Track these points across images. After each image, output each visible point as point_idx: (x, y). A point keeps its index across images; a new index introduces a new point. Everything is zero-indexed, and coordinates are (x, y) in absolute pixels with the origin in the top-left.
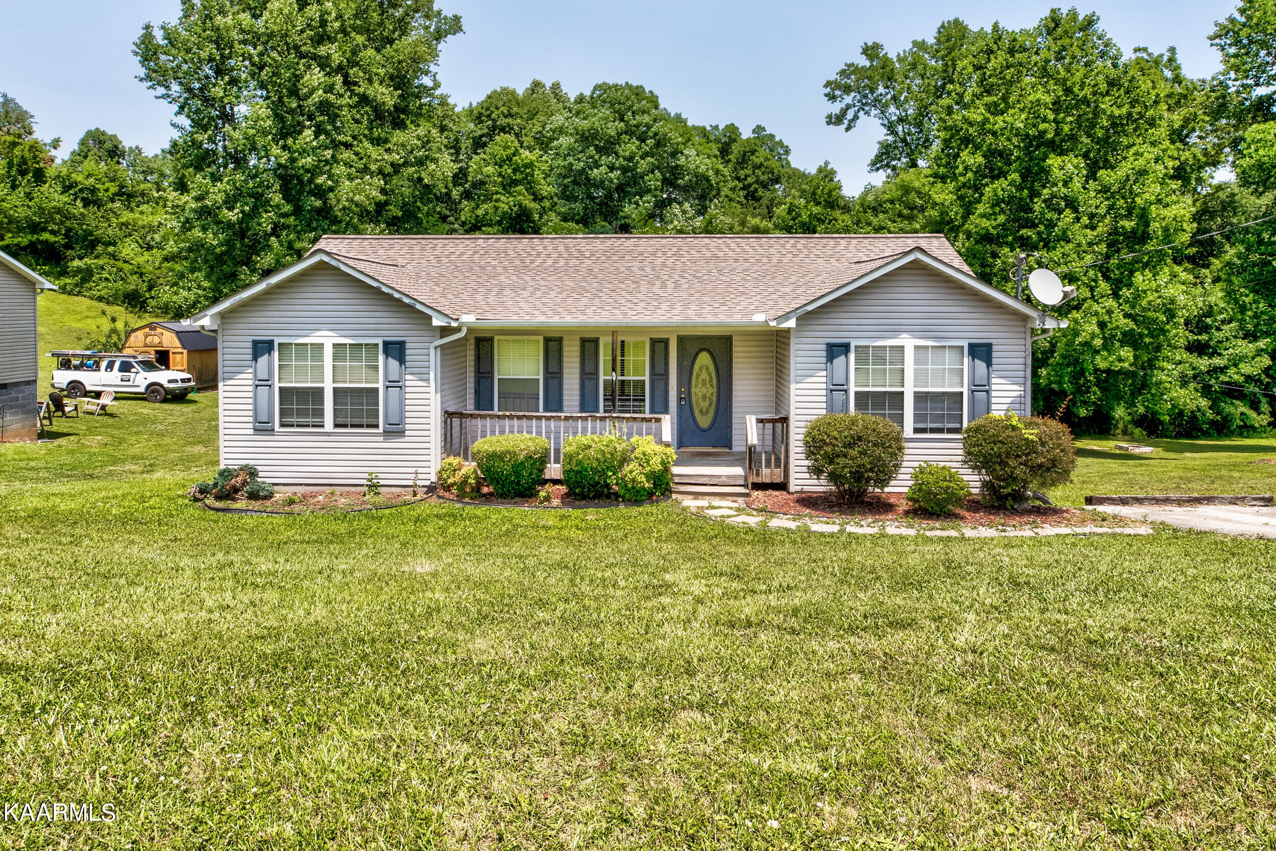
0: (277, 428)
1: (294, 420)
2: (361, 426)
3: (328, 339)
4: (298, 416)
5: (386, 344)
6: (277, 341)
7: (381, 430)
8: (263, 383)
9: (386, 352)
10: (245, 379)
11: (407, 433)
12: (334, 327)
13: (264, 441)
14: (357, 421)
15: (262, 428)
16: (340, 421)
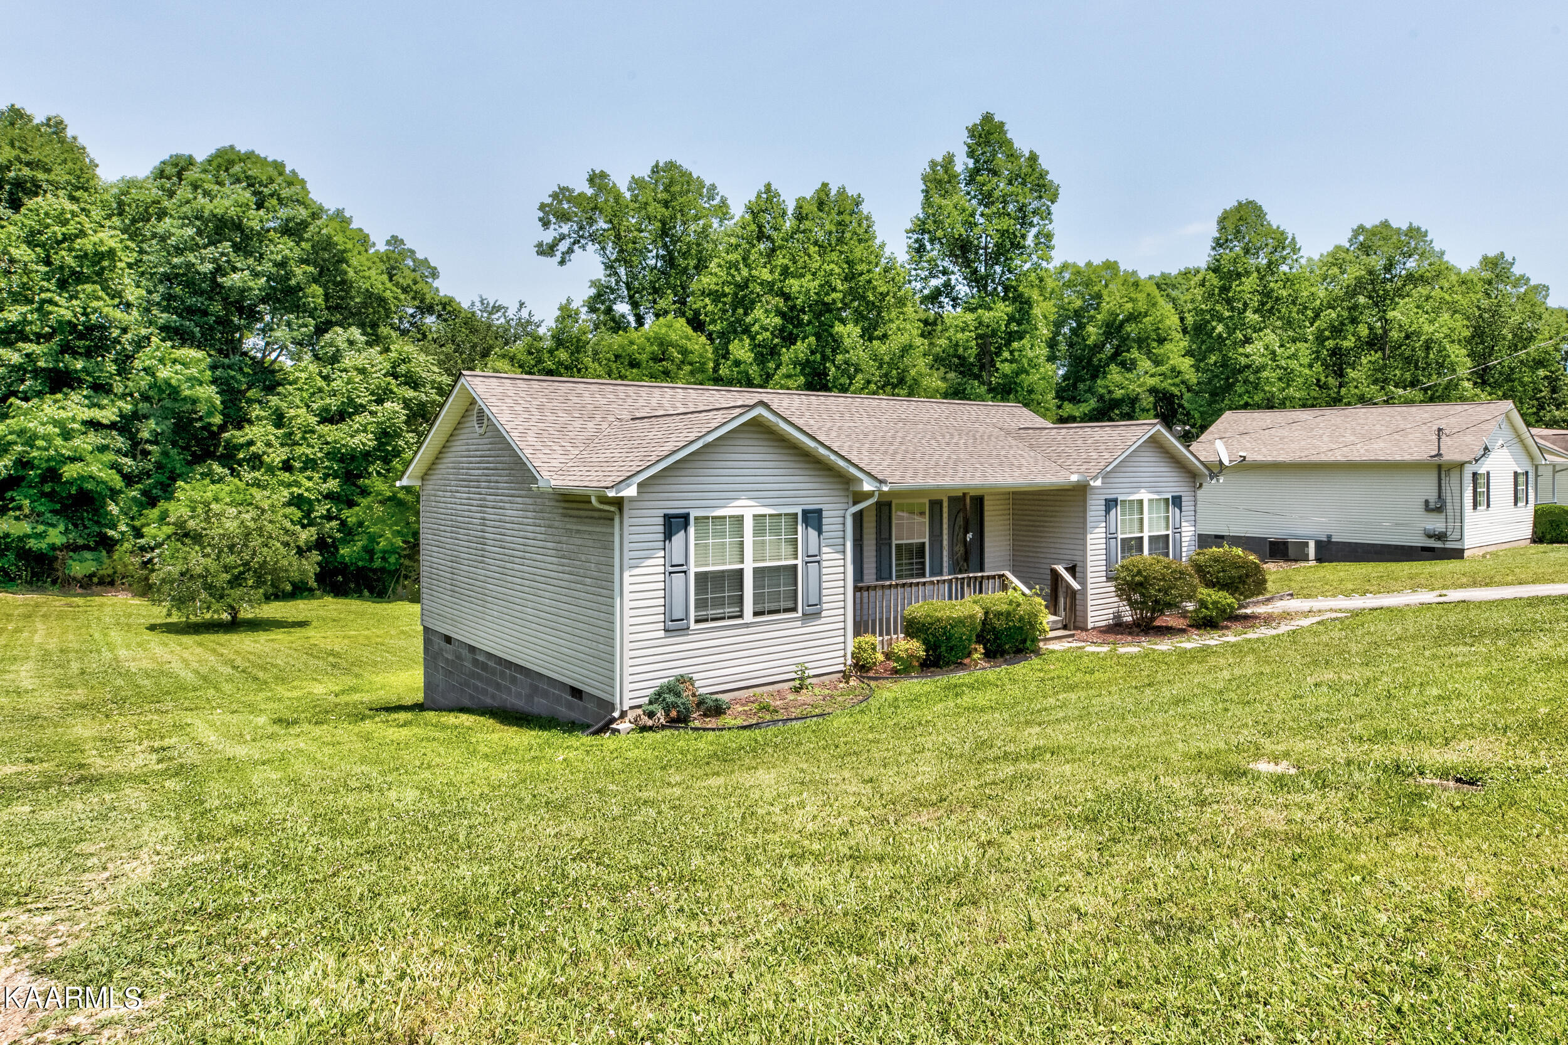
0: (693, 626)
1: (711, 612)
2: (777, 611)
3: (747, 509)
4: (714, 607)
5: (805, 512)
6: (693, 514)
7: (800, 614)
8: (678, 569)
9: (806, 521)
10: (655, 565)
11: (824, 614)
12: (755, 494)
13: (681, 644)
14: (773, 606)
15: (675, 627)
16: (759, 608)
